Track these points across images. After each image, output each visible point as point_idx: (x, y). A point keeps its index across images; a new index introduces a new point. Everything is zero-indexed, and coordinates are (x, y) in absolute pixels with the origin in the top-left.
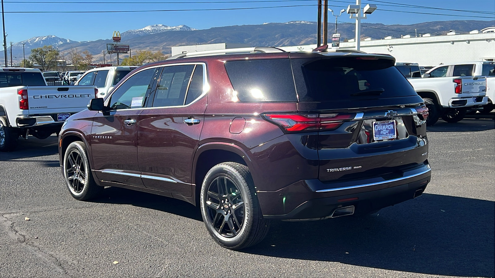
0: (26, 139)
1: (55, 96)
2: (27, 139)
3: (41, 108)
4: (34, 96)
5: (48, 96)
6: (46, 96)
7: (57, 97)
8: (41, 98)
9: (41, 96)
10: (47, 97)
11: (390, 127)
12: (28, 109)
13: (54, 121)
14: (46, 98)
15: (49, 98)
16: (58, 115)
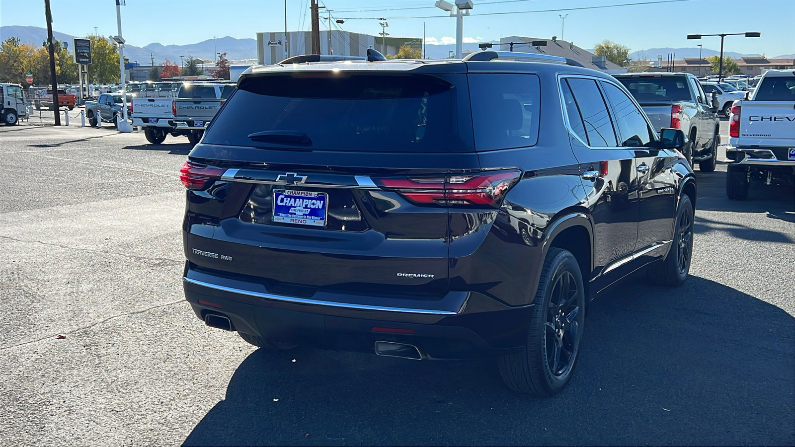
0: (766, 184)
1: (787, 118)
2: (768, 185)
3: (759, 137)
4: (750, 117)
5: (775, 118)
6: (771, 117)
7: (790, 120)
8: (762, 120)
9: (762, 117)
10: (773, 119)
11: (314, 204)
12: (738, 137)
13: (776, 159)
14: (771, 120)
15: (775, 120)
16: (790, 150)
